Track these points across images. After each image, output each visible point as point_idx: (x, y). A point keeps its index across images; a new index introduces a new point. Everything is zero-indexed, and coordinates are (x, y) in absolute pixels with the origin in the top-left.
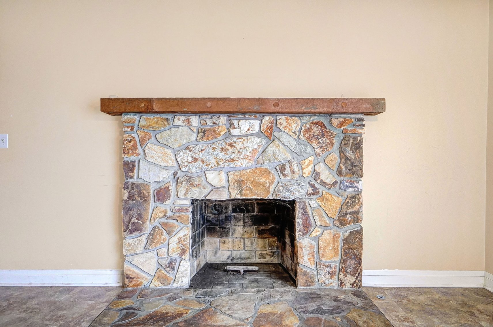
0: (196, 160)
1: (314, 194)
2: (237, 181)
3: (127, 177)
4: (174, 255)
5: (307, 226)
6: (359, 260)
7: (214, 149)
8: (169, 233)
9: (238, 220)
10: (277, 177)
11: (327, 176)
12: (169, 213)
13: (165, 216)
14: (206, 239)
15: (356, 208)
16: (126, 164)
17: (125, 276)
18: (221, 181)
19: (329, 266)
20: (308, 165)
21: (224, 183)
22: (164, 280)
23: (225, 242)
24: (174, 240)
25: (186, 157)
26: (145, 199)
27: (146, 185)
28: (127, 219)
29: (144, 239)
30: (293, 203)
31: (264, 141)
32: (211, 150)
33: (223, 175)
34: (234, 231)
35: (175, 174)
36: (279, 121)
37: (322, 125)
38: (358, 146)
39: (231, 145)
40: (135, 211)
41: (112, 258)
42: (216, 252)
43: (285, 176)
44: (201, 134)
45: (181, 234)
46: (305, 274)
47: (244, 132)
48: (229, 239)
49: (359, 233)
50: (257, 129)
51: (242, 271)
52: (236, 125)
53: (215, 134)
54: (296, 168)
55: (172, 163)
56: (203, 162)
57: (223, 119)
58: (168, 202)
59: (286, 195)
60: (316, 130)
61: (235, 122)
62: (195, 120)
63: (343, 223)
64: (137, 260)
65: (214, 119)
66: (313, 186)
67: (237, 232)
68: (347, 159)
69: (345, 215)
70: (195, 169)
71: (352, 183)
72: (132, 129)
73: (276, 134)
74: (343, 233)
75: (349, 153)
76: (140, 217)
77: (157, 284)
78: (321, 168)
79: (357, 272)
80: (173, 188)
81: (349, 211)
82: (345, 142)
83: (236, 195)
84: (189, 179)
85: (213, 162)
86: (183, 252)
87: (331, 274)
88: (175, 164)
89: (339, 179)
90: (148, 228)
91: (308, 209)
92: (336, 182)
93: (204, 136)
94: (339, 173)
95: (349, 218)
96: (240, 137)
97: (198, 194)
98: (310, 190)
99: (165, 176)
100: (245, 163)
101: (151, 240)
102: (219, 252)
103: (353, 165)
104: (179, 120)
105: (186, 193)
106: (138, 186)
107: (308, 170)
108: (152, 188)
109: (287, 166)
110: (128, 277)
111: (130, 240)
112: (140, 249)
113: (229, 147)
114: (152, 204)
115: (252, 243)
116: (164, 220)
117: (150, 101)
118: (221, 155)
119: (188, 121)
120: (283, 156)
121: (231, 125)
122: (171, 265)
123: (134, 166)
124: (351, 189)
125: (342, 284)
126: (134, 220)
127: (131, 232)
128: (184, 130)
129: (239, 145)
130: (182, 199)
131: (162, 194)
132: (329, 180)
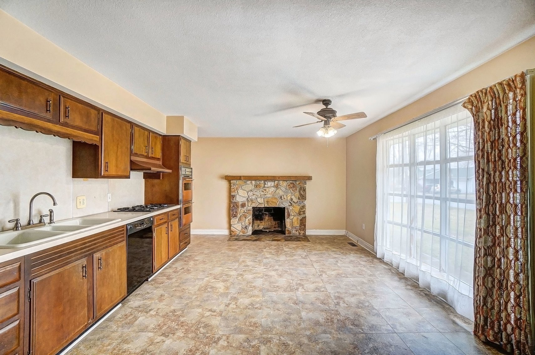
0: (254, 195)
1: (291, 205)
2: (267, 201)
3: (232, 200)
4: (247, 224)
5: (289, 215)
6: (305, 226)
7: (260, 191)
8: (245, 218)
9: (266, 215)
10: (279, 200)
11: (295, 200)
12: (245, 211)
13: (244, 212)
14: (255, 221)
15: (304, 210)
16: (232, 196)
17: (231, 231)
18: (262, 201)
19: (296, 228)
20: (289, 196)
21: (263, 202)
22: (243, 232)
24: (247, 220)
25: (251, 194)
26: (238, 207)
27: (238, 202)
28: (232, 213)
29: (237, 219)
30: (285, 208)
31: (275, 189)
32: (259, 192)
33: (263, 199)
35: (247, 199)
36: (280, 182)
37: (294, 184)
38: (304, 190)
39: (265, 190)
40: (235, 210)
41: (226, 225)
42: (258, 226)
43: (282, 200)
44: (255, 187)
45: (249, 218)
46: (288, 230)
47: (269, 186)
48: (263, 222)
49: (305, 217)
50: (273, 185)
51: (268, 231)
52: (267, 184)
53: (260, 187)
54: (285, 197)
55: (246, 195)
56: (256, 195)
57: (262, 182)
58: (245, 208)
59: (282, 206)
60: (292, 185)
61: (266, 183)
62: (253, 182)
63: (300, 214)
64: (235, 226)
65: (260, 182)
66: (290, 203)
67: (266, 219)
68: (301, 194)
69: (301, 212)
70: (254, 197)
71: (303, 202)
72: (234, 185)
73: (279, 186)
74: (300, 218)
75: (302, 193)
76: (236, 212)
77: (241, 234)
78: (293, 197)
79: (304, 229)
80: (247, 203)
81: (302, 211)
82: (301, 189)
83: (266, 206)
84: (252, 200)
85: (259, 196)
86: (250, 224)
87: (297, 231)
88: (247, 196)
89: (299, 201)
90: (239, 216)
91: (289, 210)
92: (298, 202)
93: (256, 187)
94: (299, 199)
95: (302, 213)
96: (268, 187)
97: (254, 205)
98: (290, 204)
99: (245, 199)
100: (268, 196)
101: (240, 219)
102: (260, 226)
103: (303, 196)
104: (249, 182)
105: (251, 205)
106: (236, 203)
107: (289, 198)
108: (240, 203)
109: (282, 197)
110: (232, 231)
111: (233, 220)
112: (236, 222)
113: (264, 191)
114: (240, 208)
115: (271, 223)
116: (243, 213)
117: (241, 177)
118: (262, 193)
119: (251, 182)
120: (281, 193)
121: (265, 184)
122: (246, 227)
123: (234, 196)
124: (302, 204)
125: (300, 234)
126: (234, 213)
127: (234, 217)
128: (250, 185)
129: (267, 190)
130: (250, 207)
131: (243, 205)
132: (296, 201)
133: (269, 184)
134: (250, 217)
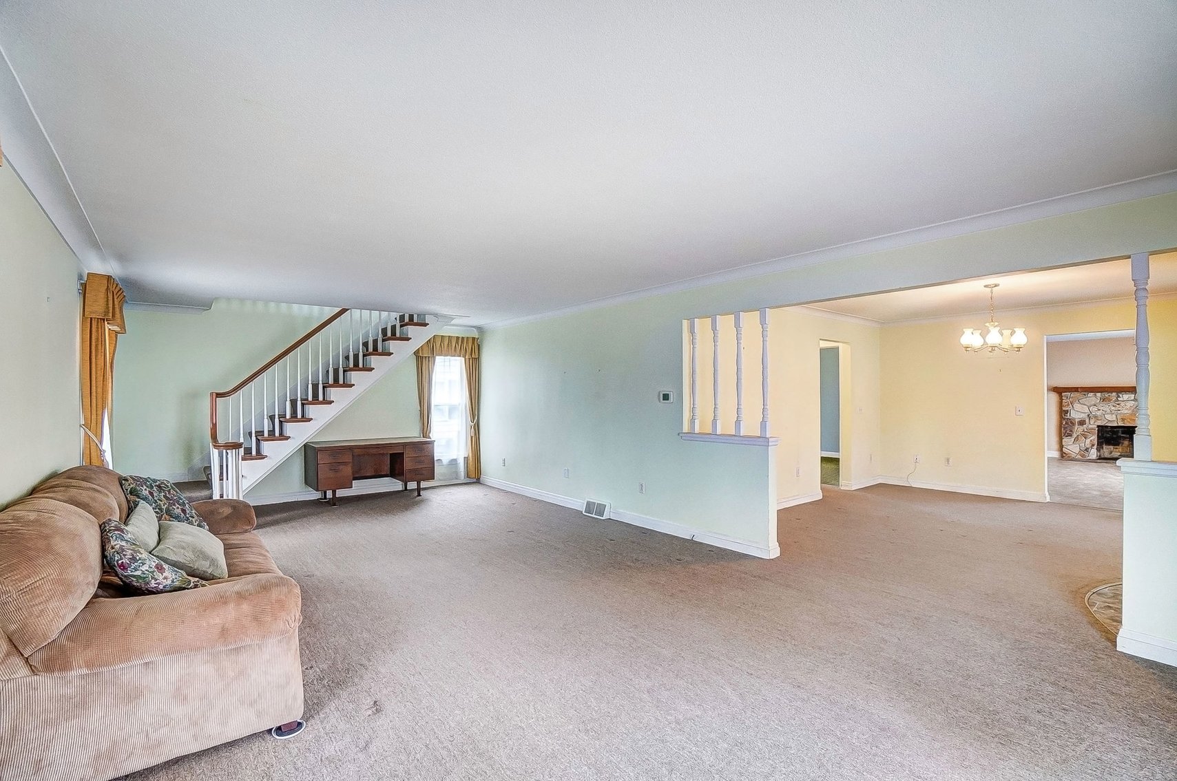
0: (1100, 410)
3: (1065, 416)
4: (1087, 447)
7: (1109, 406)
8: (1086, 438)
12: (1086, 430)
13: (1084, 431)
14: (1104, 446)
16: (1065, 411)
17: (1062, 453)
18: (1112, 418)
21: (1115, 419)
22: (1083, 454)
24: (1088, 441)
25: (1094, 409)
26: (1073, 424)
27: (1074, 419)
28: (1064, 431)
29: (1073, 439)
33: (1114, 416)
34: (1123, 443)
35: (1088, 416)
40: (1069, 428)
41: (1057, 447)
44: (1102, 400)
45: (1091, 439)
47: (1125, 399)
48: (1120, 448)
50: (1133, 398)
52: (1121, 397)
53: (1110, 400)
55: (1087, 410)
56: (1103, 411)
57: (1114, 394)
58: (1085, 426)
61: (1121, 395)
62: (1099, 395)
64: (1069, 447)
65: (1109, 394)
70: (1099, 413)
72: (1067, 398)
76: (1071, 431)
77: (1079, 455)
80: (1087, 421)
83: (1121, 424)
84: (1096, 417)
85: (1109, 411)
88: (1089, 411)
90: (1075, 435)
93: (1104, 400)
96: (1123, 401)
97: (1099, 423)
99: (1084, 416)
101: (1077, 439)
102: (1113, 453)
104: (1091, 395)
105: (1094, 423)
106: (1070, 419)
108: (1077, 421)
110: (1065, 453)
111: (1065, 440)
112: (1071, 443)
113: (1117, 405)
114: (1077, 426)
116: (1082, 433)
117: (1078, 388)
118: (1113, 408)
119: (1095, 395)
121: (1119, 396)
122: (1087, 450)
123: (1068, 412)
126: (1068, 432)
127: (1067, 436)
128: (1092, 398)
129: (1122, 404)
130: (1093, 425)
131: (1082, 423)
133: (1125, 397)
134: (1094, 438)
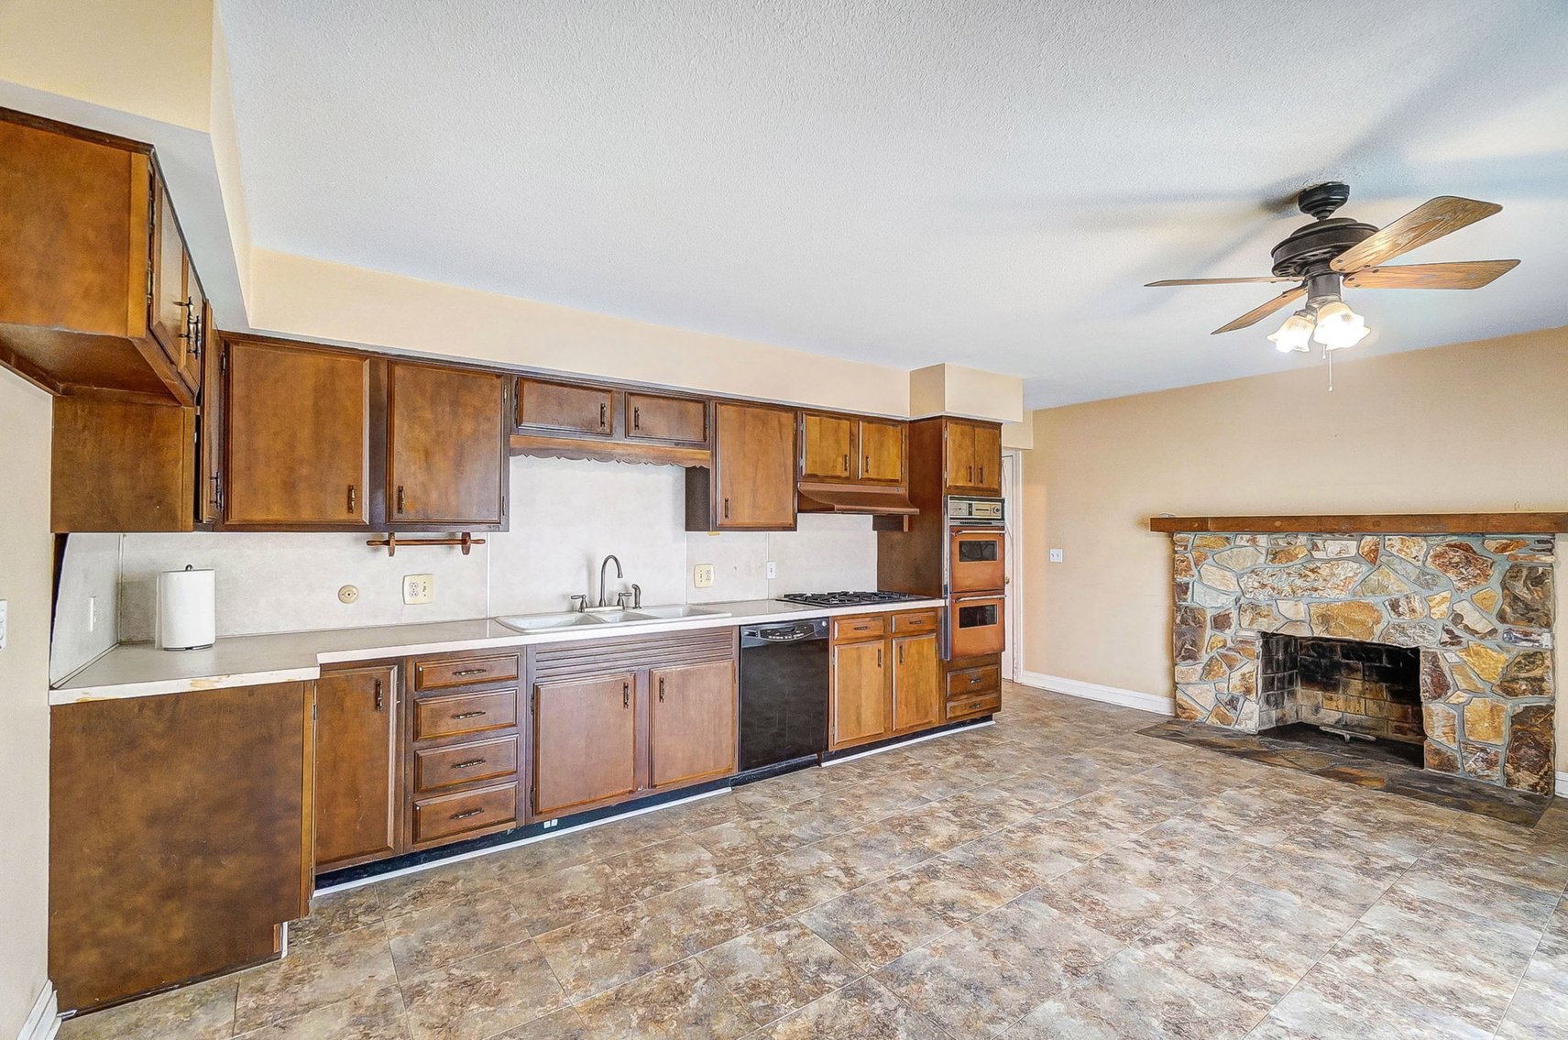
0: (1264, 586)
1: (1452, 644)
2: (1323, 616)
3: (1180, 599)
4: (1236, 693)
5: (1441, 687)
6: (1546, 749)
7: (1289, 574)
8: (1230, 667)
9: (1352, 670)
10: (1388, 617)
11: (1478, 621)
12: (1230, 644)
13: (1224, 646)
14: (1299, 689)
15: (1537, 673)
16: (1180, 585)
17: (1177, 706)
18: (1298, 613)
19: (1483, 750)
20: (1440, 603)
21: (1303, 616)
22: (1223, 718)
23: (1331, 699)
24: (1236, 676)
25: (1250, 582)
26: (1201, 625)
27: (1202, 610)
28: (1179, 644)
29: (1199, 668)
30: (1416, 651)
31: (1365, 568)
32: (1285, 576)
33: (1302, 607)
34: (1347, 686)
35: (1237, 600)
36: (1387, 543)
37: (1468, 549)
38: (1540, 581)
39: (1312, 571)
40: (1188, 636)
41: (1164, 685)
42: (1317, 710)
43: (1399, 615)
44: (1270, 557)
45: (1245, 670)
46: (1437, 752)
47: (1332, 556)
48: (1339, 698)
49: (1547, 711)
50: (1353, 552)
51: (1348, 737)
52: (1321, 547)
53: (1291, 557)
54: (1417, 605)
55: (1233, 587)
56: (1273, 589)
57: (1303, 539)
58: (1227, 631)
59: (1401, 641)
60: (1456, 557)
61: (1320, 543)
62: (1263, 540)
63: (1510, 692)
64: (1190, 690)
65: (1289, 539)
66: (1449, 632)
67: (1352, 687)
68: (1516, 598)
69: (1515, 680)
70: (1262, 597)
71: (1526, 634)
72: (1186, 549)
73: (1384, 559)
74: (1511, 706)
75: (1523, 590)
76: (1194, 644)
77: (1213, 721)
78: (1464, 608)
79: (1542, 770)
80: (1234, 615)
81: (1523, 675)
82: (1512, 573)
83: (1319, 632)
84: (1254, 607)
85: (1288, 589)
86: (1248, 691)
87: (1490, 764)
88: (1238, 589)
89: (1501, 627)
90: (1204, 657)
91: (1442, 663)
92: (1494, 631)
93: (1274, 559)
94: (1502, 617)
95: (1523, 686)
96: (1328, 561)
97: (1266, 625)
98: (1446, 638)
99: (1226, 602)
100: (1334, 594)
101: (1208, 670)
102: (1323, 711)
103: (1528, 608)
104: (1243, 540)
105: (1251, 624)
106: (1192, 610)
107: (1440, 611)
108: (1209, 614)
109: (1403, 602)
110: (1181, 707)
111: (1182, 667)
112: (1195, 678)
113: (1310, 574)
114: (1208, 632)
115: (1381, 708)
116: (1223, 651)
117: (1205, 521)
118: (1299, 582)
119: (1254, 540)
120: (1396, 586)
121: (1315, 547)
122: (1232, 703)
123: (1187, 589)
124: (1525, 643)
125: (1510, 782)
126: (1187, 646)
127: (1184, 658)
128: (1250, 551)
129: (1325, 571)
130: (1246, 630)
131: (1221, 622)
132: (1482, 627)
133: (1332, 546)
134: (1251, 667)
